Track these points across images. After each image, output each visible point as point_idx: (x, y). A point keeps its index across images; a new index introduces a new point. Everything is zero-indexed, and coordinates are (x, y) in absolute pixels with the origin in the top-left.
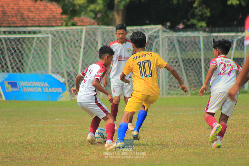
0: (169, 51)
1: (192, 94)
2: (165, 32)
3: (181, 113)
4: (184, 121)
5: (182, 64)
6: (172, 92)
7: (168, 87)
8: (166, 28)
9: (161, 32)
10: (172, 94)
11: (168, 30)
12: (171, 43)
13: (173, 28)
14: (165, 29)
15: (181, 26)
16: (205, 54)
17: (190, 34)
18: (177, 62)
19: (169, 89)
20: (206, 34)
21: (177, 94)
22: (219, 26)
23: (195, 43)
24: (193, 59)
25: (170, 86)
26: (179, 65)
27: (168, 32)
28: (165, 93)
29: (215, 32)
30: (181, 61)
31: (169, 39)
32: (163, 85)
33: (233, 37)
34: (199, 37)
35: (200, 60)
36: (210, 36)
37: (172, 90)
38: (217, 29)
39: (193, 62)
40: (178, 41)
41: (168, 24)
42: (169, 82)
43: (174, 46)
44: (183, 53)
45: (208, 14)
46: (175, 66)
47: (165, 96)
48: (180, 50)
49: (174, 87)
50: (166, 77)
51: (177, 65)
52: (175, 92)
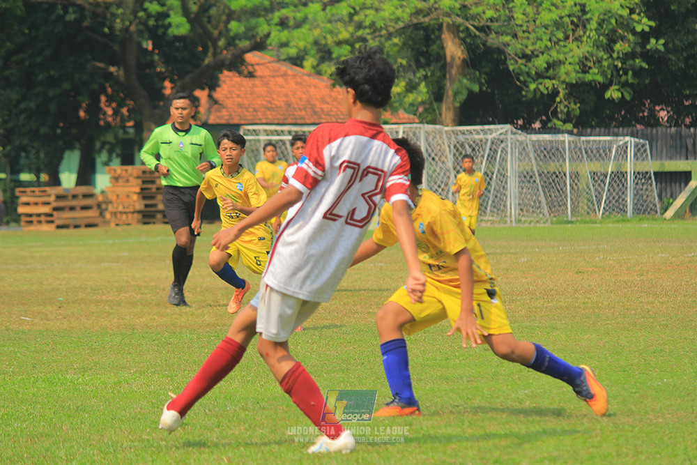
0: (520, 161)
1: (552, 223)
2: (515, 134)
3: (537, 250)
4: (542, 260)
5: (538, 181)
6: (523, 219)
7: (518, 211)
8: (516, 128)
9: (509, 132)
10: (525, 222)
11: (520, 132)
12: (524, 149)
13: (526, 128)
14: (514, 130)
15: (537, 125)
16: (571, 166)
17: (547, 137)
18: (531, 177)
19: (519, 214)
20: (572, 138)
21: (530, 222)
22: (592, 127)
23: (558, 150)
24: (555, 173)
25: (521, 210)
26: (534, 181)
27: (520, 134)
28: (513, 219)
29: (586, 135)
30: (537, 175)
31: (521, 143)
32: (511, 208)
33: (610, 142)
34: (564, 142)
35: (565, 174)
36: (579, 141)
37: (524, 216)
38: (588, 131)
39: (554, 176)
40: (534, 146)
41: (520, 122)
42: (519, 204)
43: (527, 154)
44: (541, 163)
45: (577, 112)
46: (529, 182)
47: (514, 224)
48: (536, 159)
49: (527, 211)
50: (516, 198)
51: (532, 181)
52: (529, 219)
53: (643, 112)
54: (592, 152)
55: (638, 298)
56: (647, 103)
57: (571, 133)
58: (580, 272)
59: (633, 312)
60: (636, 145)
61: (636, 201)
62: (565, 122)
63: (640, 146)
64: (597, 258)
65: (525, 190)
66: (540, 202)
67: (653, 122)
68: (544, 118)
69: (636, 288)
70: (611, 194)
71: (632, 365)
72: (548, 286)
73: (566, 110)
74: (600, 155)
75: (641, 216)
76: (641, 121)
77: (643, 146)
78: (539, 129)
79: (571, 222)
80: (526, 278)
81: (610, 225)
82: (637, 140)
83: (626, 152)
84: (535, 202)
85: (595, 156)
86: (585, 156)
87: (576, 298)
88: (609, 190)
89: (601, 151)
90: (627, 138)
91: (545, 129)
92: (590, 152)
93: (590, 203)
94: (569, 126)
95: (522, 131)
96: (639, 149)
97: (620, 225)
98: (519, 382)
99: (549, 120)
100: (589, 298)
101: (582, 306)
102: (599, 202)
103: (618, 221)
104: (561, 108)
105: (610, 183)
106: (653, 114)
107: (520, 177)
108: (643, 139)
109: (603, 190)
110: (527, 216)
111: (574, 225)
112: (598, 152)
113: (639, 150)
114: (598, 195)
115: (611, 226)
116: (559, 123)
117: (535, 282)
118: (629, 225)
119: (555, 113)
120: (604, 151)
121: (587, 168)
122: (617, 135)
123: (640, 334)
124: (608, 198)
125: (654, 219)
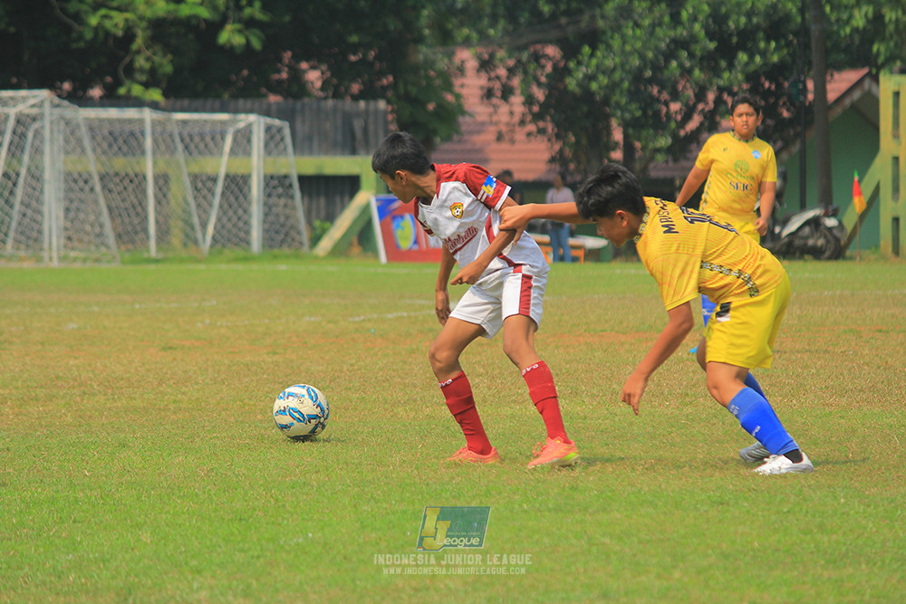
0: (67, 153)
1: (123, 262)
2: (58, 106)
3: (96, 309)
4: (104, 327)
5: (98, 188)
6: (72, 254)
7: (62, 241)
8: (59, 96)
9: (47, 105)
10: (75, 260)
11: (66, 103)
12: (72, 133)
13: (78, 97)
14: (57, 100)
15: (96, 92)
16: (155, 163)
17: (113, 113)
18: (86, 182)
19: (65, 246)
20: (159, 115)
21: (84, 260)
22: (194, 95)
23: (132, 134)
24: (127, 175)
25: (69, 239)
26: (92, 190)
27: (67, 107)
28: (55, 255)
29: (183, 110)
30: (96, 178)
31: (68, 123)
32: (50, 236)
33: (223, 123)
34: (141, 121)
35: (144, 178)
36: (169, 120)
37: (73, 249)
38: (186, 102)
39: (126, 182)
40: (91, 129)
41: (67, 86)
42: (66, 229)
43: (79, 141)
44: (104, 158)
45: (168, 69)
46: (82, 190)
47: (55, 263)
48: (94, 150)
49: (80, 241)
50: (57, 218)
51: (87, 188)
52: (82, 255)
53: (279, 71)
54: (191, 140)
55: (267, 392)
56: (287, 55)
57: (154, 106)
58: (170, 348)
59: (259, 417)
60: (268, 129)
61: (267, 226)
62: (147, 85)
63: (274, 131)
64: (199, 325)
65: (75, 204)
66: (101, 226)
67: (296, 89)
68: (109, 79)
69: (265, 376)
70: (225, 213)
71: (255, 510)
72: (114, 373)
73: (147, 66)
74: (206, 146)
75: (276, 251)
76: (276, 88)
77: (280, 130)
78: (101, 98)
79: (156, 261)
80: (76, 358)
81: (223, 267)
82: (269, 120)
83: (249, 141)
84: (92, 225)
85: (196, 147)
86: (180, 147)
87: (162, 392)
88: (221, 206)
89: (208, 139)
90: (252, 118)
91: (111, 99)
92: (187, 139)
93: (188, 230)
94: (156, 95)
95: (70, 101)
96: (272, 136)
97: (240, 267)
98: (57, 541)
99: (119, 83)
100: (184, 393)
101: (172, 407)
102: (204, 226)
103: (237, 260)
104: (141, 62)
105: (223, 194)
106: (297, 76)
107: (66, 181)
108: (279, 118)
109: (211, 205)
110: (80, 250)
111: (161, 266)
112: (203, 139)
113: (272, 138)
114: (203, 216)
115: (225, 269)
116: (137, 90)
117: (90, 365)
118: (254, 266)
119: (130, 71)
120: (213, 139)
121: (183, 168)
122: (236, 111)
123: (269, 456)
124: (219, 219)
125: (297, 256)
